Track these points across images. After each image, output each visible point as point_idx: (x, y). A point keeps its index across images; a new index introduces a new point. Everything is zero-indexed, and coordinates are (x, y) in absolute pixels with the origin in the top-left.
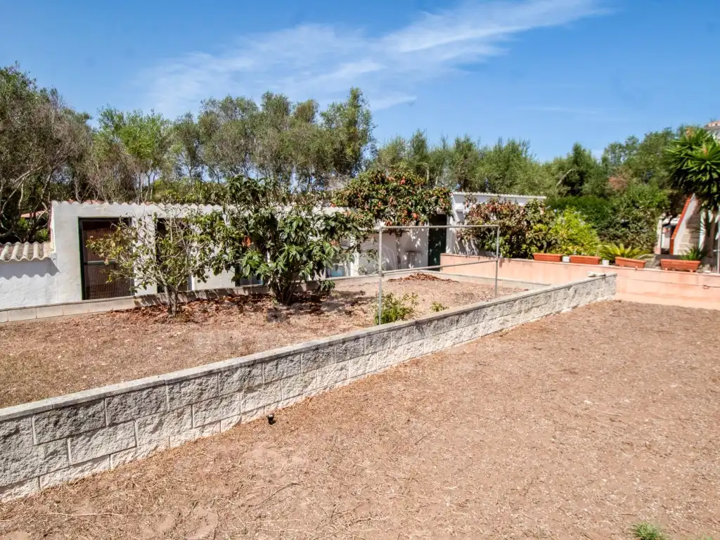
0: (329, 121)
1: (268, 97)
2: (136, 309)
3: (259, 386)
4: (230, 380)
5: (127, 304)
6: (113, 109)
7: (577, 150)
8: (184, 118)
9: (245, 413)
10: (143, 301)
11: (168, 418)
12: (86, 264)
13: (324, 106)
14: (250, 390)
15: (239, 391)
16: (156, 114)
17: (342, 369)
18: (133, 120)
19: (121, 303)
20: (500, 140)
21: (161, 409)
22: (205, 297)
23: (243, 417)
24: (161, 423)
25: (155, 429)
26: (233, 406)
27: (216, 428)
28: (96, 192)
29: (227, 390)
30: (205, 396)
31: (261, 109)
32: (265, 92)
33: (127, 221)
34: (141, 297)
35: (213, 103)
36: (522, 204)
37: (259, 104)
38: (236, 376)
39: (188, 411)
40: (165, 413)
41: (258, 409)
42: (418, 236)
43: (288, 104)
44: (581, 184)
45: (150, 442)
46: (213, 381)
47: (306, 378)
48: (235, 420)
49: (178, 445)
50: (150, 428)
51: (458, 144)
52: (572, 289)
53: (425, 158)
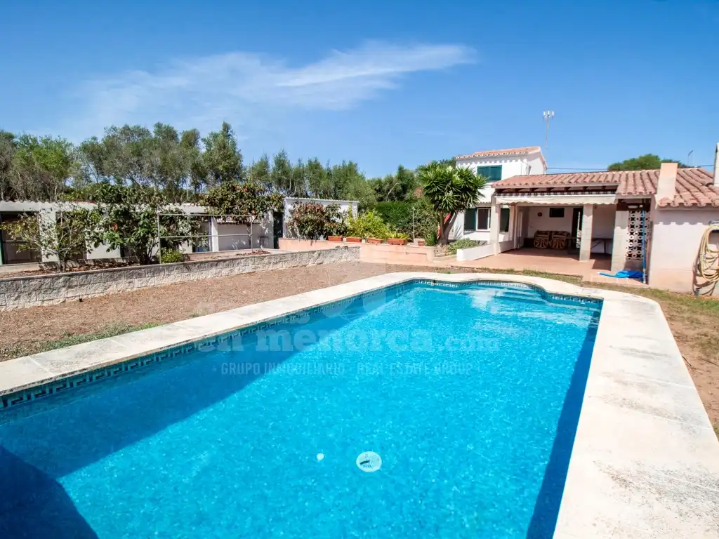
0: (209, 144)
1: (159, 126)
2: (40, 270)
3: (76, 286)
4: (58, 281)
5: (34, 267)
6: (28, 135)
7: (401, 170)
8: (90, 140)
9: (67, 298)
10: (46, 266)
11: (22, 295)
12: (5, 242)
13: (204, 134)
14: (70, 287)
15: (63, 287)
16: (62, 139)
17: (130, 283)
18: (45, 142)
19: (29, 267)
20: (344, 161)
21: (19, 290)
22: (92, 264)
23: (67, 300)
24: (19, 297)
25: (16, 299)
26: (61, 293)
27: (51, 302)
28: (18, 194)
29: (56, 285)
30: (43, 287)
31: (153, 135)
32: (157, 122)
33: (30, 214)
34: (44, 263)
35: (115, 129)
36: (325, 206)
37: (152, 130)
38: (61, 280)
39: (34, 293)
40: (21, 292)
41: (75, 297)
42: (267, 226)
43: (175, 132)
44: (405, 193)
45: (14, 304)
46: (47, 281)
47: (106, 285)
48: (62, 300)
49: (29, 307)
50: (13, 298)
51: (310, 163)
52: (316, 253)
53: (285, 173)
